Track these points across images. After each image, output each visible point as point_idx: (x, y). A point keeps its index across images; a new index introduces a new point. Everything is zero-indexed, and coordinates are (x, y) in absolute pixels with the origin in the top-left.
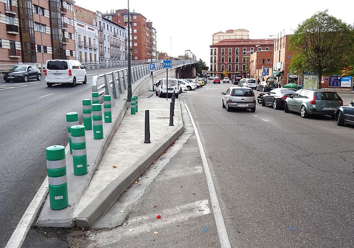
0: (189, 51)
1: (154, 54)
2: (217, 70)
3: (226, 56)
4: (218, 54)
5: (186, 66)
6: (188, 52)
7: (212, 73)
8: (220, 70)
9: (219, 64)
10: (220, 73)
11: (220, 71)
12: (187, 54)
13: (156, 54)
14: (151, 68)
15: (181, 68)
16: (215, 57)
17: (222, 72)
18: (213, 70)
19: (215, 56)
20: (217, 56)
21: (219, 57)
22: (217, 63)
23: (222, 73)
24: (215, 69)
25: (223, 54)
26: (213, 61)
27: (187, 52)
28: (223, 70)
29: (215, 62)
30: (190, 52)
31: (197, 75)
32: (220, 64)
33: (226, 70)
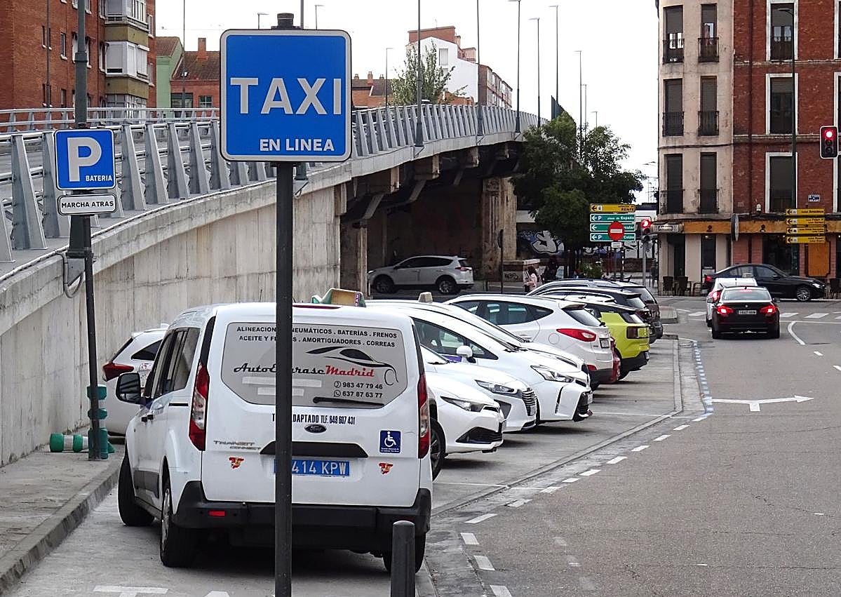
0: (448, 34)
1: (133, 61)
2: (725, 202)
3: (811, 69)
4: (737, 57)
5: (436, 168)
6: (441, 44)
7: (676, 228)
8: (751, 206)
9: (747, 151)
10: (755, 227)
11: (761, 216)
12: (432, 57)
13: (151, 62)
14: (74, 176)
15: (395, 183)
16: (709, 84)
17: (771, 218)
18: (691, 200)
19: (709, 70)
20: (724, 74)
21: (747, 82)
22: (726, 134)
23: (777, 228)
24: (708, 193)
25: (781, 50)
26: (691, 122)
27: (426, 43)
28: (782, 199)
29: (708, 126)
30: (452, 48)
31: (524, 248)
32: (751, 144)
33: (813, 198)
